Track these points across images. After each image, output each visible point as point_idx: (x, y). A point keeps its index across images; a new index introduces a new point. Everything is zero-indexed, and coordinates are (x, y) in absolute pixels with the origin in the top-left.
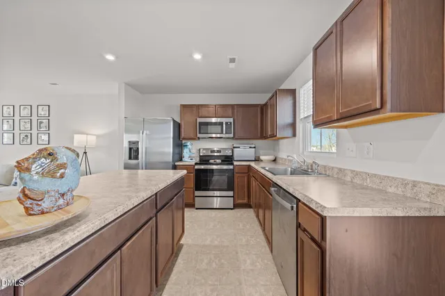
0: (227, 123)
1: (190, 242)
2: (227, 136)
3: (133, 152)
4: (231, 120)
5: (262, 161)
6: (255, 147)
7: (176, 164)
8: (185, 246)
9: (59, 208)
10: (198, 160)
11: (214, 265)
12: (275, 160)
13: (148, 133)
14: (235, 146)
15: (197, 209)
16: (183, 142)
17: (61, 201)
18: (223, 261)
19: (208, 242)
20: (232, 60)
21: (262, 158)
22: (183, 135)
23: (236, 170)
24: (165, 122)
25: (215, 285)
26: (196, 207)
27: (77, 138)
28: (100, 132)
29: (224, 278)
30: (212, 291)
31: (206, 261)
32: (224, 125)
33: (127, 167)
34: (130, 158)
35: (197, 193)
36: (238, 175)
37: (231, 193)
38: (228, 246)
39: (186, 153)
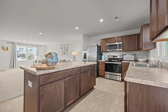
0: (119, 45)
1: (98, 88)
2: (120, 50)
3: (85, 57)
4: (121, 43)
5: (139, 61)
6: (134, 55)
7: (98, 61)
8: (96, 89)
9: (52, 65)
10: (108, 60)
11: (103, 98)
12: (147, 61)
13: (89, 50)
14: (123, 54)
15: (106, 78)
16: (102, 53)
17: (52, 64)
18: (107, 98)
19: (104, 90)
20: (116, 18)
21: (139, 60)
22: (101, 51)
23: (123, 65)
24: (94, 46)
25: (100, 104)
26: (105, 78)
27: (73, 53)
28: (78, 51)
29: (104, 103)
30: (98, 105)
31: (100, 96)
32: (118, 46)
33: (83, 61)
34: (84, 58)
35: (106, 72)
36: (124, 67)
37: (120, 75)
38: (111, 94)
39: (103, 57)
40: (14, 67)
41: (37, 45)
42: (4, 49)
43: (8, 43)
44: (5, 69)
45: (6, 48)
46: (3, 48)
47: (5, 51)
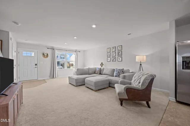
3: (186, 64)
27: (138, 58)
40: (54, 77)
41: (76, 50)
42: (45, 56)
43: (48, 48)
44: (46, 79)
45: (46, 55)
46: (43, 54)
47: (46, 58)
